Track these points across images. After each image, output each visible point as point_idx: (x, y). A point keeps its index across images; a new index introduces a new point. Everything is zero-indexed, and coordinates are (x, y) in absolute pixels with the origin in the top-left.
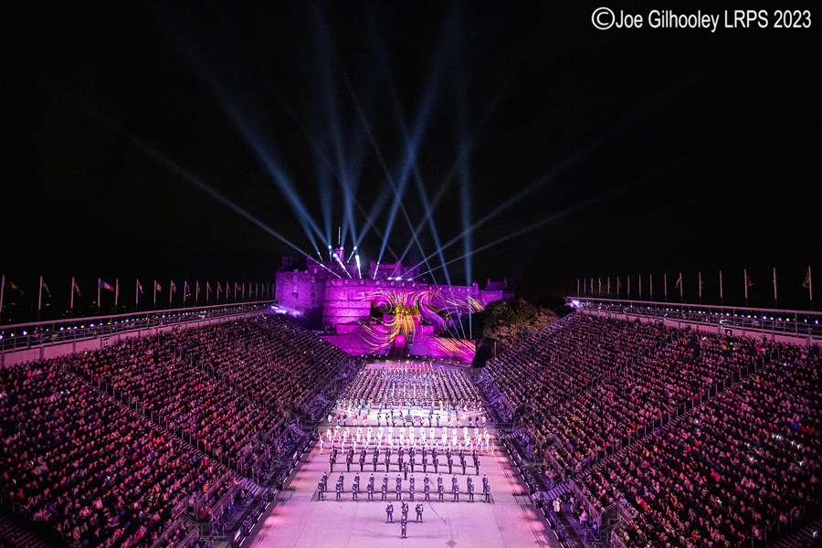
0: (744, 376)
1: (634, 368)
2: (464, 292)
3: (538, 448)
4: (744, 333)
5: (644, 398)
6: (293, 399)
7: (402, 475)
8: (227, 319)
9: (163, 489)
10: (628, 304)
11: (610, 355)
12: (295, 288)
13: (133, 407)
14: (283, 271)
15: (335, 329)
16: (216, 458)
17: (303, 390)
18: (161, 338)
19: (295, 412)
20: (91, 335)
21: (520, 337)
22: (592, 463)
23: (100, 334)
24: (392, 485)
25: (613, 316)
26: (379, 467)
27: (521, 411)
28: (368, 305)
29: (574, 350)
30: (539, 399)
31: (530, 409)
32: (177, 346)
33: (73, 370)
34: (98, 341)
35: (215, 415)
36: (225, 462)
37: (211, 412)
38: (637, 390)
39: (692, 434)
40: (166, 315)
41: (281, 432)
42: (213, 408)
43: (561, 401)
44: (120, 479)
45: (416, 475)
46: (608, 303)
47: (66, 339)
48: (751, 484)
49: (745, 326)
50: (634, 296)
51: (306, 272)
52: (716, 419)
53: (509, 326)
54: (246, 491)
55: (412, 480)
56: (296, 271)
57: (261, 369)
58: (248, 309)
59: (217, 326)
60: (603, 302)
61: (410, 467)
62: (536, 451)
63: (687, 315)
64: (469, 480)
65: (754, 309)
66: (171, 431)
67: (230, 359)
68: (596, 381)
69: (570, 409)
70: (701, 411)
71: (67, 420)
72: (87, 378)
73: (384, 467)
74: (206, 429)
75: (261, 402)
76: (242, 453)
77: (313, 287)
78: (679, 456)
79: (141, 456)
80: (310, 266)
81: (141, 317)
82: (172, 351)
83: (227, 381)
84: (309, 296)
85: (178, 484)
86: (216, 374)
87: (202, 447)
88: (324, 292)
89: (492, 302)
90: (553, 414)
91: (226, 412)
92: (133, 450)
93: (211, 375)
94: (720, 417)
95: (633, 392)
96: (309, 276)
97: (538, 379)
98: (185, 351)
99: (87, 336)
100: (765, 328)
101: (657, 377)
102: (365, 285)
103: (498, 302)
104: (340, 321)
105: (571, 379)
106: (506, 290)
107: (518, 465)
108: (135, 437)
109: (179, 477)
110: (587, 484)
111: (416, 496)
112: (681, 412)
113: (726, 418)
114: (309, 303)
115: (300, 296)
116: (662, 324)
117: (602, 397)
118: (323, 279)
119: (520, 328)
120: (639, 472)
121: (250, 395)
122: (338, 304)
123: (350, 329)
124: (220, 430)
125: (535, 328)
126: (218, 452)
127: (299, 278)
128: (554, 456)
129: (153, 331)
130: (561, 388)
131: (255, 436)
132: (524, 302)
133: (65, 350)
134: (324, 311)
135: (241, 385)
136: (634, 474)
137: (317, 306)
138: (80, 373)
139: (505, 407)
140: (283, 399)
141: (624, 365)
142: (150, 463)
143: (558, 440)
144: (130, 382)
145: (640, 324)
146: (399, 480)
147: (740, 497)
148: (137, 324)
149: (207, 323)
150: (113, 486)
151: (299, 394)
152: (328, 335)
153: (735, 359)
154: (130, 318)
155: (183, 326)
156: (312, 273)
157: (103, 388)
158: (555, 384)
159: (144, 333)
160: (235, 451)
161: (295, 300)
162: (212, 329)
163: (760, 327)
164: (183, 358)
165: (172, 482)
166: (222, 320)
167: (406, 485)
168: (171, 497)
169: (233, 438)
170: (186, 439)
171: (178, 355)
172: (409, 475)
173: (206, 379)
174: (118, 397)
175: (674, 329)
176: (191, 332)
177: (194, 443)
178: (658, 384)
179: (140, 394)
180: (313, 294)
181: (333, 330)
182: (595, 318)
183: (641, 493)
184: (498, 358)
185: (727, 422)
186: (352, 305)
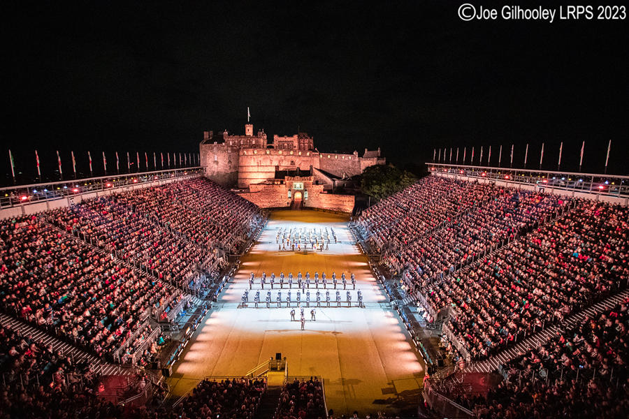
0: (548, 221)
1: (470, 216)
2: (347, 159)
3: (397, 271)
4: (553, 191)
5: (475, 238)
6: (220, 240)
7: (301, 291)
8: (164, 182)
9: (132, 303)
10: (471, 169)
11: (454, 207)
12: (216, 157)
13: (101, 248)
14: (205, 143)
15: (248, 188)
16: (167, 281)
17: (227, 233)
18: (115, 197)
19: (222, 249)
20: (60, 196)
21: (388, 193)
22: (434, 280)
23: (66, 195)
24: (294, 297)
25: (459, 178)
26: (284, 286)
27: (386, 247)
28: (274, 170)
29: (428, 203)
30: (400, 239)
31: (393, 245)
32: (128, 203)
33: (50, 222)
34: (66, 200)
35: (162, 252)
36: (174, 284)
37: (160, 250)
38: (470, 232)
39: (505, 261)
40: (116, 180)
41: (213, 263)
42: (161, 247)
43: (416, 240)
44: (99, 297)
45: (310, 291)
46: (455, 168)
47: (40, 199)
48: (539, 292)
49: (555, 185)
50: (476, 163)
51: (224, 144)
52: (523, 251)
53: (380, 185)
54: (191, 303)
55: (308, 294)
56: (216, 143)
57: (194, 218)
58: (180, 174)
59: (157, 187)
60: (452, 167)
61: (306, 286)
62: (396, 273)
63: (514, 177)
64: (348, 293)
65: (563, 173)
66: (132, 264)
67: (169, 212)
68: (442, 225)
69: (422, 245)
70: (514, 246)
71: (54, 258)
72: (63, 228)
73: (288, 286)
74: (157, 262)
75: (196, 242)
76: (185, 278)
77: (230, 156)
78: (494, 275)
79: (113, 281)
80: (226, 140)
81: (97, 181)
82: (125, 207)
83: (169, 228)
84: (227, 163)
85: (142, 299)
86: (161, 224)
87: (156, 275)
88: (238, 159)
89: (368, 167)
90: (409, 249)
91: (171, 250)
92: (107, 278)
93: (156, 224)
94: (526, 250)
95: (468, 232)
96: (226, 147)
97: (400, 224)
98: (134, 206)
99: (56, 196)
100: (568, 187)
101: (486, 222)
102: (270, 154)
103: (373, 167)
104: (252, 182)
105: (424, 224)
106: (379, 158)
107: (383, 283)
108: (106, 269)
109: (142, 294)
110: (429, 295)
111: (311, 304)
112: (499, 246)
113: (530, 250)
114: (228, 169)
115: (220, 163)
116: (494, 184)
117: (445, 236)
118: (237, 150)
119: (388, 187)
120: (465, 287)
121: (187, 238)
122: (251, 169)
123: (260, 188)
124: (168, 263)
125: (400, 187)
126: (168, 277)
127: (219, 149)
128: (409, 277)
129: (108, 193)
130: (416, 230)
131: (194, 266)
132: (393, 167)
133: (40, 207)
134: (240, 175)
135: (180, 231)
136: (462, 287)
137: (234, 171)
138: (56, 224)
139: (375, 243)
140: (212, 240)
141: (463, 214)
142: (120, 286)
143: (412, 266)
144: (95, 230)
145: (478, 184)
146: (299, 294)
147: (531, 301)
148: (93, 187)
149: (149, 185)
150: (95, 301)
151: (224, 236)
152: (243, 193)
153: (544, 210)
154: (88, 182)
155: (131, 188)
156: (228, 146)
157: (76, 234)
158: (412, 227)
159: (101, 194)
160: (181, 277)
161: (216, 166)
162: (154, 190)
163: (565, 186)
164: (134, 211)
165: (138, 298)
166: (161, 183)
167: (303, 297)
168: (138, 308)
169: (178, 268)
170: (144, 270)
171: (129, 209)
172: (306, 291)
173: (153, 227)
174: (88, 241)
175: (503, 188)
176: (137, 192)
177: (150, 272)
178: (486, 227)
179: (104, 238)
180: (230, 162)
181: (247, 189)
182: (445, 179)
183: (465, 300)
184: (371, 209)
185: (531, 253)
186: (261, 169)
